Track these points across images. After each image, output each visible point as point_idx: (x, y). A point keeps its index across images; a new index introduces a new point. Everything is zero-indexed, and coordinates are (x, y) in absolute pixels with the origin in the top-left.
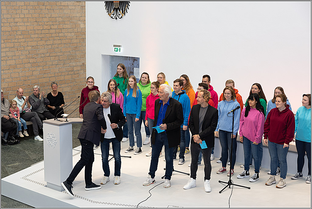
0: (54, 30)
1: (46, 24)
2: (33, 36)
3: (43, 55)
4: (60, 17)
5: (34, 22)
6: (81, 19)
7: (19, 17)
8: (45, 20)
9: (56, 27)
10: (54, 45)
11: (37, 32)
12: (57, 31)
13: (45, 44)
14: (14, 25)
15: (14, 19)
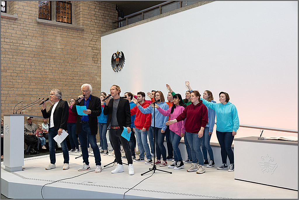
0: (76, 80)
1: (69, 75)
2: (59, 83)
3: (66, 96)
4: (81, 72)
5: (60, 73)
6: (98, 74)
7: (48, 69)
8: (69, 72)
9: (77, 78)
10: (76, 90)
11: (62, 80)
12: (78, 81)
13: (69, 89)
14: (44, 74)
15: (44, 70)
